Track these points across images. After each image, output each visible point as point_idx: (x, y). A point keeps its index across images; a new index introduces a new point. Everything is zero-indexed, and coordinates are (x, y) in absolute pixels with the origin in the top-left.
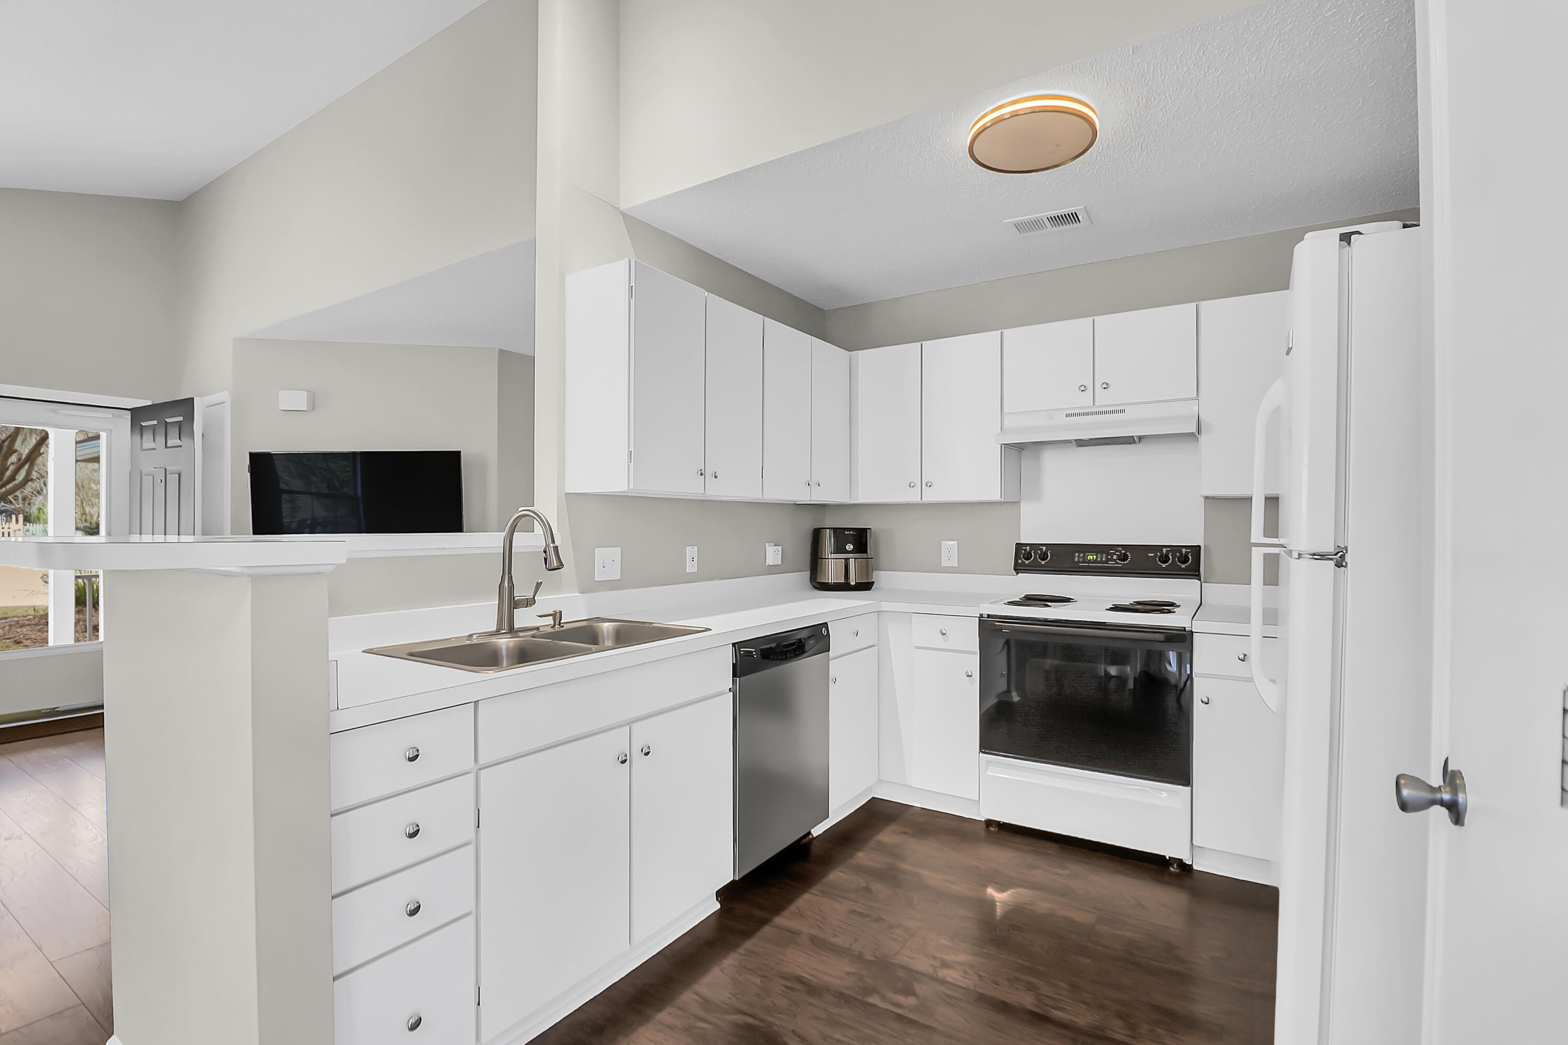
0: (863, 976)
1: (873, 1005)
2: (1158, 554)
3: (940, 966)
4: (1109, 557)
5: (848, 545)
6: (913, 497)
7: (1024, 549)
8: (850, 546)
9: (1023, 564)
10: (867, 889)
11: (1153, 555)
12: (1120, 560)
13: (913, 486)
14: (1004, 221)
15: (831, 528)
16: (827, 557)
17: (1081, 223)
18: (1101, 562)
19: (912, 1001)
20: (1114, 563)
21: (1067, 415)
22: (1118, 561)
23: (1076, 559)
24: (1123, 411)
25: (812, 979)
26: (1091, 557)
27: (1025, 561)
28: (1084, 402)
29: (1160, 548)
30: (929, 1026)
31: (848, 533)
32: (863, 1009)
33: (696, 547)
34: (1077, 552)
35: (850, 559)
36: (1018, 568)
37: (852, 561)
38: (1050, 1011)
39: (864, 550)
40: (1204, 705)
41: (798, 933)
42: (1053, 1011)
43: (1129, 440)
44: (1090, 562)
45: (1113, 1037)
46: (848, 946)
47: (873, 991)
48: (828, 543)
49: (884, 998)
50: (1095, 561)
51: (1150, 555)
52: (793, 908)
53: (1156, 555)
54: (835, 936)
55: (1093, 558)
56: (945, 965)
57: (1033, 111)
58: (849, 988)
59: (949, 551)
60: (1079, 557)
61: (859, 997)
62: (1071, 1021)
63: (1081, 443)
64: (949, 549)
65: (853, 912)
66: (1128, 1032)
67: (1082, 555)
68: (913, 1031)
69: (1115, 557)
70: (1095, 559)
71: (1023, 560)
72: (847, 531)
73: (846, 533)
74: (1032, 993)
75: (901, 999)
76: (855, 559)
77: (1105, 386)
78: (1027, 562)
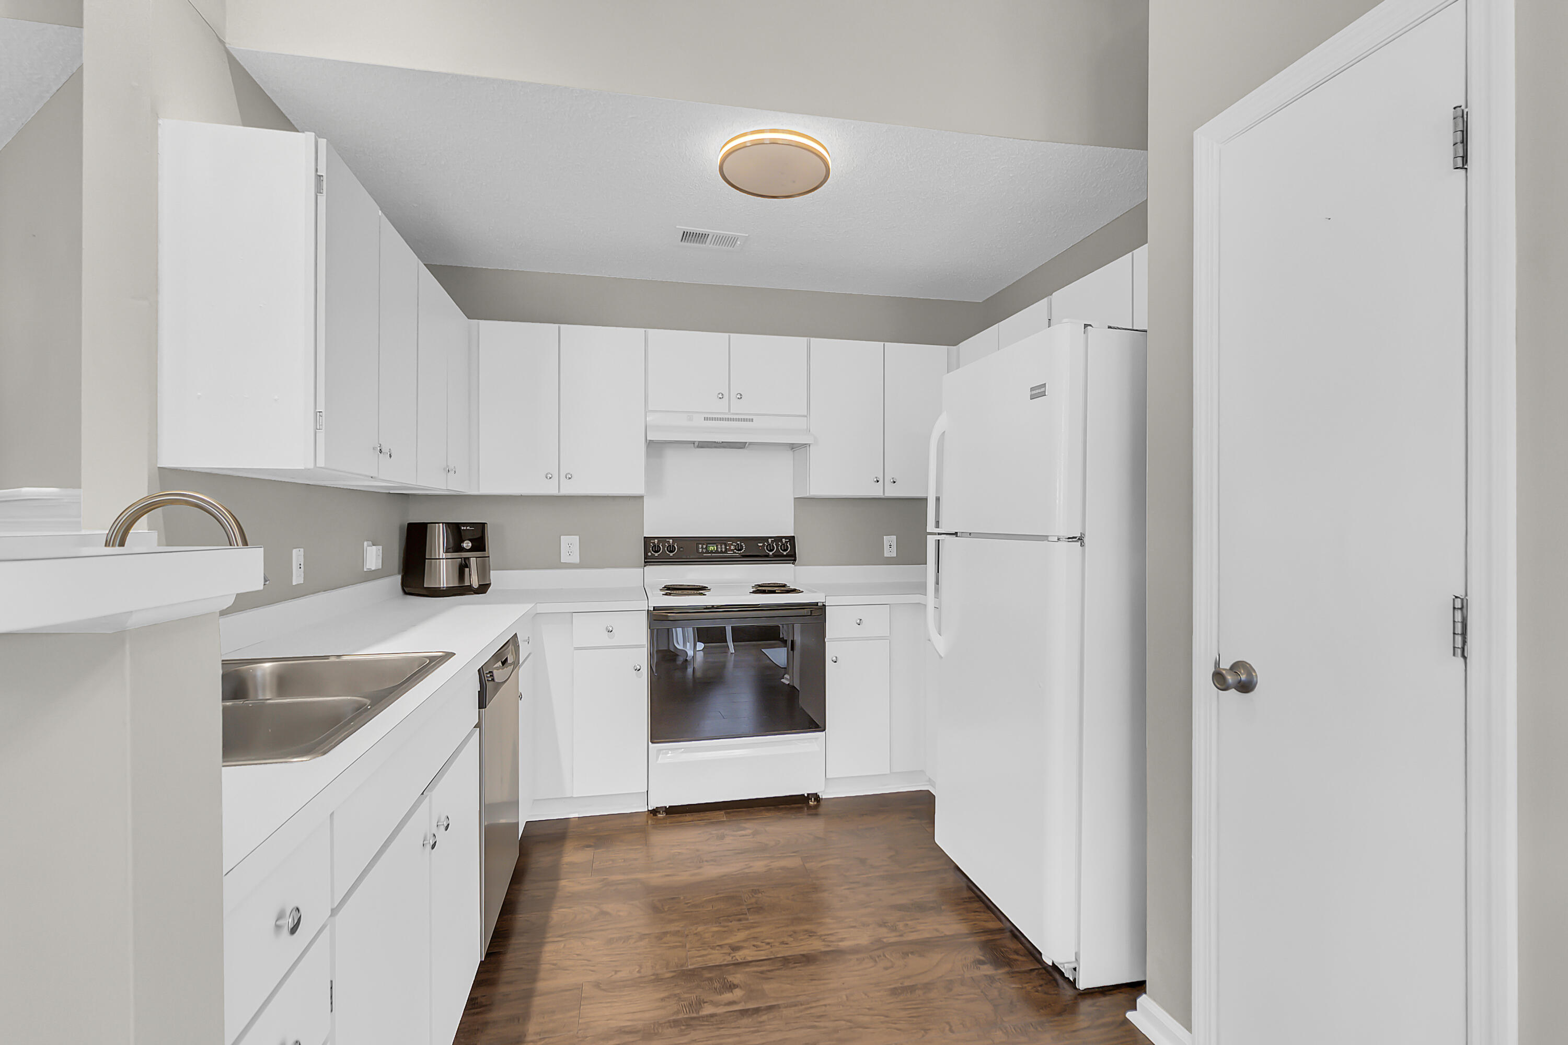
0: (678, 994)
1: (712, 1016)
2: (766, 543)
3: (732, 951)
4: (728, 547)
5: (465, 542)
6: (550, 489)
7: (652, 543)
8: (468, 543)
9: (653, 557)
10: (604, 913)
11: (761, 544)
12: (737, 550)
13: (550, 478)
14: (677, 227)
15: (445, 523)
16: (437, 557)
17: (733, 249)
18: (722, 552)
19: (738, 993)
20: (732, 552)
21: (706, 419)
22: (735, 551)
23: (700, 550)
24: (752, 420)
25: (635, 1023)
26: (713, 548)
27: (654, 553)
28: (721, 407)
29: (764, 539)
30: (769, 1006)
31: (465, 528)
32: (707, 1023)
33: (303, 549)
34: (700, 544)
35: (471, 559)
36: (649, 561)
37: (473, 560)
38: (838, 945)
39: (483, 549)
40: (833, 662)
41: (580, 987)
42: (840, 943)
43: (741, 446)
44: (712, 552)
45: (890, 942)
46: (638, 975)
47: (700, 1003)
48: (439, 540)
49: (716, 1004)
50: (717, 552)
51: (760, 545)
52: (545, 967)
53: (764, 545)
54: (616, 972)
55: (714, 548)
56: (735, 948)
57: (790, 144)
58: (677, 1013)
59: (570, 547)
60: (702, 548)
61: (695, 1015)
62: (857, 945)
63: (702, 445)
64: (570, 544)
65: (610, 941)
66: (894, 934)
67: (704, 546)
68: (764, 1018)
69: (732, 547)
70: (715, 549)
71: (653, 552)
72: (464, 527)
73: (462, 528)
74: (816, 937)
75: (728, 996)
76: (476, 557)
77: (739, 396)
78: (656, 555)
